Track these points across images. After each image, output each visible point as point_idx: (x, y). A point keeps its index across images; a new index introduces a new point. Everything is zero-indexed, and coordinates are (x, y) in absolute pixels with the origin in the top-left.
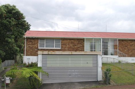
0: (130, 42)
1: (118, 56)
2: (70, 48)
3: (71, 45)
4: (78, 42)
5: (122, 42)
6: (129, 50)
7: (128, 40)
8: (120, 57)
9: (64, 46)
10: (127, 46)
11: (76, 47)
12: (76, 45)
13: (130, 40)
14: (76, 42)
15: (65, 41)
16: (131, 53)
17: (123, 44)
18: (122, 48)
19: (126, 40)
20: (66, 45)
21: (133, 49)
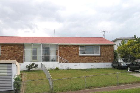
0: (73, 47)
1: (58, 62)
2: (10, 54)
3: (11, 51)
4: (18, 48)
5: (65, 48)
6: (71, 55)
7: (71, 45)
8: (61, 63)
9: (4, 52)
10: (70, 51)
11: (16, 53)
12: (16, 51)
13: (73, 45)
14: (16, 48)
15: (5, 47)
16: (74, 59)
17: (66, 49)
18: (64, 53)
19: (69, 45)
20: (6, 51)
21: (76, 54)
